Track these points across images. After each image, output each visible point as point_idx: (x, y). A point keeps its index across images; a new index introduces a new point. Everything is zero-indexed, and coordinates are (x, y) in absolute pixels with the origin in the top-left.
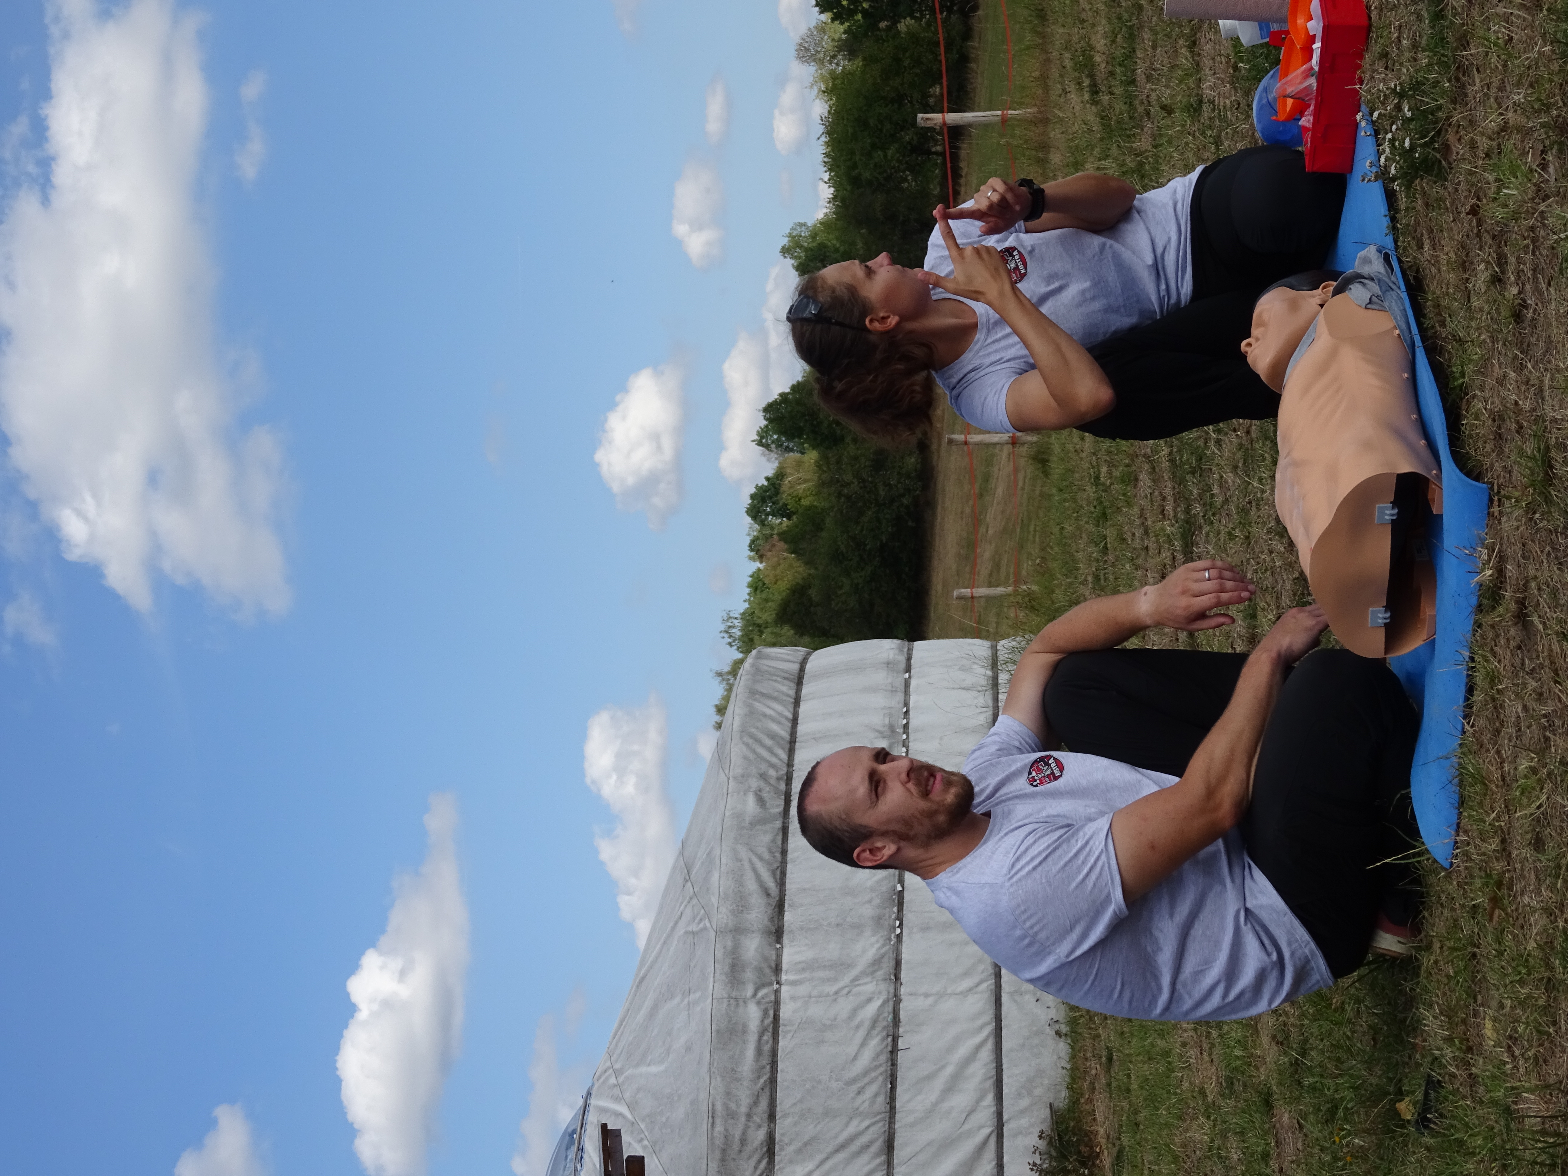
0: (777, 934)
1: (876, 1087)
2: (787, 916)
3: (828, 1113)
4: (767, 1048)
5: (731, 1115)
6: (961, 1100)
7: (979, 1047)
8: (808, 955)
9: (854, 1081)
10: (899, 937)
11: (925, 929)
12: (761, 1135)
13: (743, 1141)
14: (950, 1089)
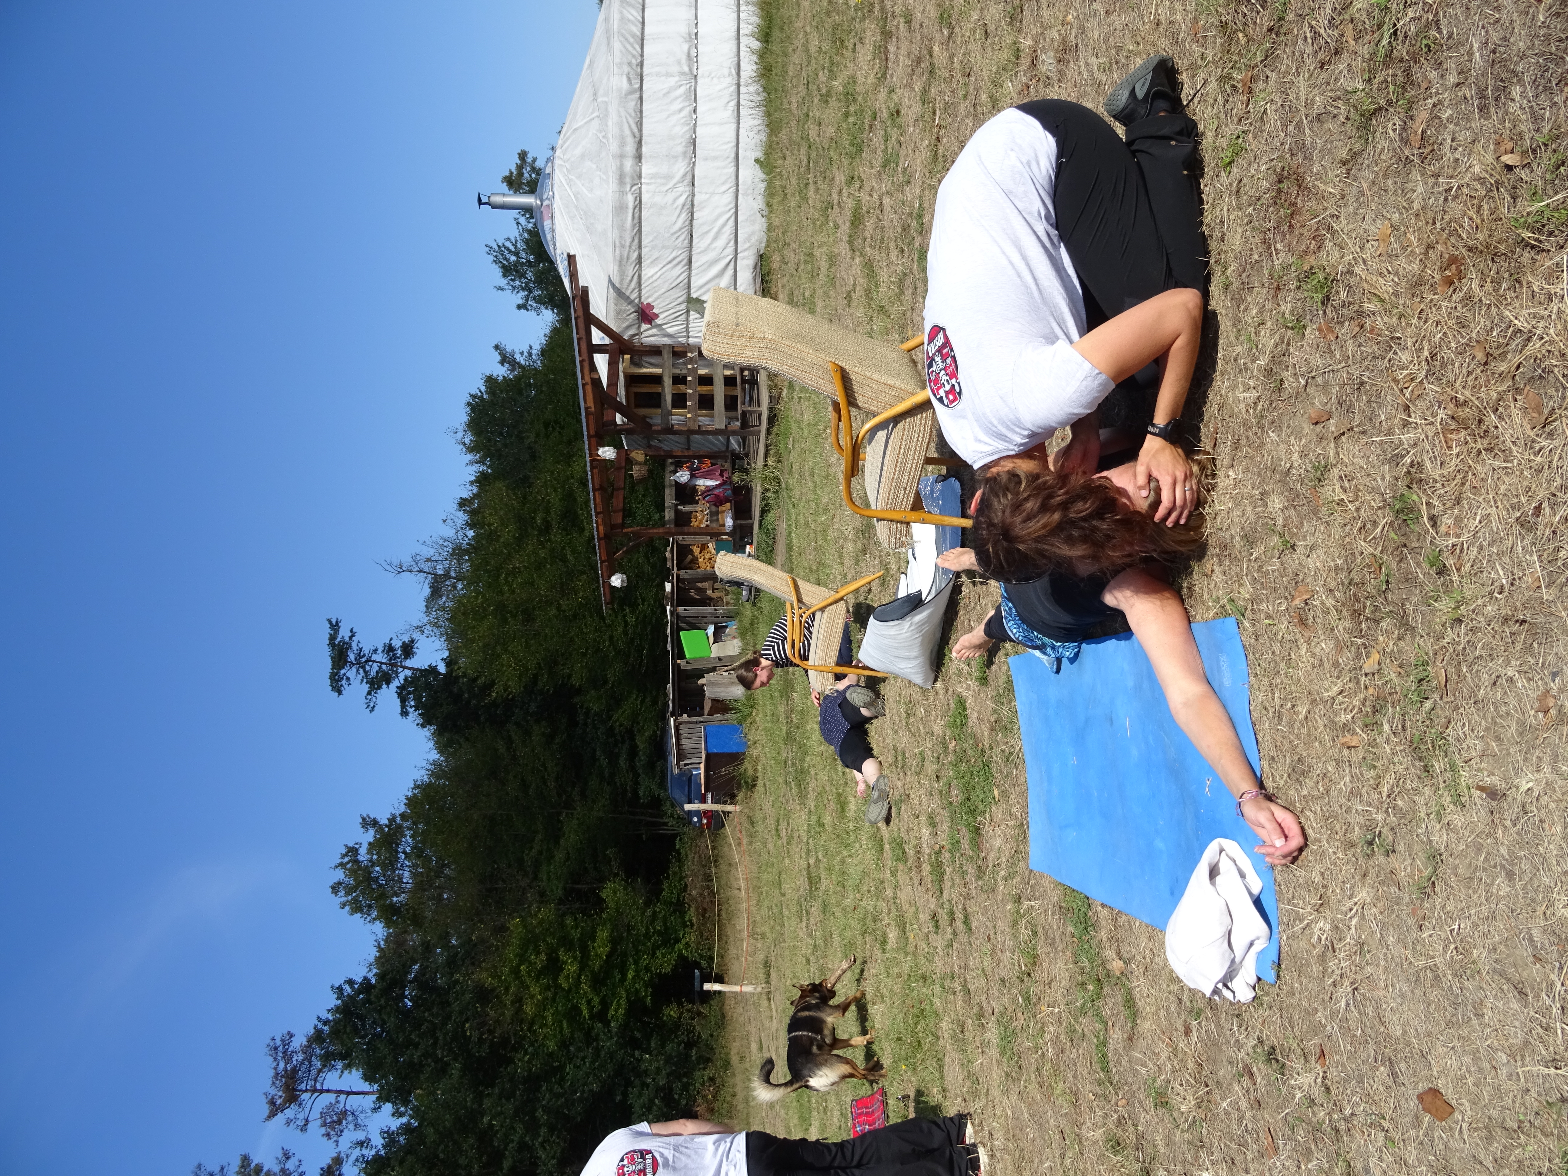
0: (639, 157)
1: (685, 235)
2: (644, 149)
3: (664, 247)
4: (637, 215)
5: (622, 246)
6: (721, 243)
7: (728, 220)
8: (653, 170)
9: (675, 233)
10: (694, 163)
11: (706, 159)
12: (636, 254)
13: (628, 258)
14: (715, 238)
